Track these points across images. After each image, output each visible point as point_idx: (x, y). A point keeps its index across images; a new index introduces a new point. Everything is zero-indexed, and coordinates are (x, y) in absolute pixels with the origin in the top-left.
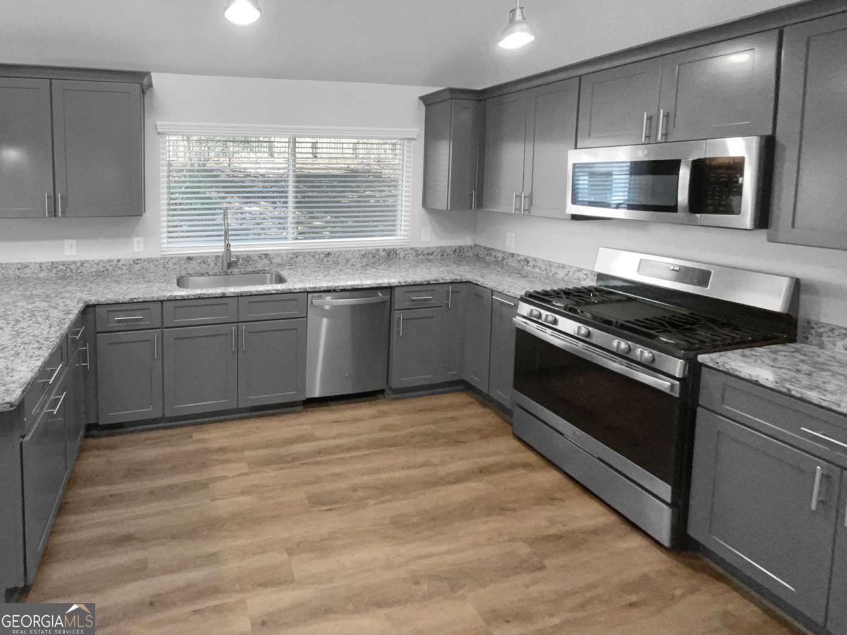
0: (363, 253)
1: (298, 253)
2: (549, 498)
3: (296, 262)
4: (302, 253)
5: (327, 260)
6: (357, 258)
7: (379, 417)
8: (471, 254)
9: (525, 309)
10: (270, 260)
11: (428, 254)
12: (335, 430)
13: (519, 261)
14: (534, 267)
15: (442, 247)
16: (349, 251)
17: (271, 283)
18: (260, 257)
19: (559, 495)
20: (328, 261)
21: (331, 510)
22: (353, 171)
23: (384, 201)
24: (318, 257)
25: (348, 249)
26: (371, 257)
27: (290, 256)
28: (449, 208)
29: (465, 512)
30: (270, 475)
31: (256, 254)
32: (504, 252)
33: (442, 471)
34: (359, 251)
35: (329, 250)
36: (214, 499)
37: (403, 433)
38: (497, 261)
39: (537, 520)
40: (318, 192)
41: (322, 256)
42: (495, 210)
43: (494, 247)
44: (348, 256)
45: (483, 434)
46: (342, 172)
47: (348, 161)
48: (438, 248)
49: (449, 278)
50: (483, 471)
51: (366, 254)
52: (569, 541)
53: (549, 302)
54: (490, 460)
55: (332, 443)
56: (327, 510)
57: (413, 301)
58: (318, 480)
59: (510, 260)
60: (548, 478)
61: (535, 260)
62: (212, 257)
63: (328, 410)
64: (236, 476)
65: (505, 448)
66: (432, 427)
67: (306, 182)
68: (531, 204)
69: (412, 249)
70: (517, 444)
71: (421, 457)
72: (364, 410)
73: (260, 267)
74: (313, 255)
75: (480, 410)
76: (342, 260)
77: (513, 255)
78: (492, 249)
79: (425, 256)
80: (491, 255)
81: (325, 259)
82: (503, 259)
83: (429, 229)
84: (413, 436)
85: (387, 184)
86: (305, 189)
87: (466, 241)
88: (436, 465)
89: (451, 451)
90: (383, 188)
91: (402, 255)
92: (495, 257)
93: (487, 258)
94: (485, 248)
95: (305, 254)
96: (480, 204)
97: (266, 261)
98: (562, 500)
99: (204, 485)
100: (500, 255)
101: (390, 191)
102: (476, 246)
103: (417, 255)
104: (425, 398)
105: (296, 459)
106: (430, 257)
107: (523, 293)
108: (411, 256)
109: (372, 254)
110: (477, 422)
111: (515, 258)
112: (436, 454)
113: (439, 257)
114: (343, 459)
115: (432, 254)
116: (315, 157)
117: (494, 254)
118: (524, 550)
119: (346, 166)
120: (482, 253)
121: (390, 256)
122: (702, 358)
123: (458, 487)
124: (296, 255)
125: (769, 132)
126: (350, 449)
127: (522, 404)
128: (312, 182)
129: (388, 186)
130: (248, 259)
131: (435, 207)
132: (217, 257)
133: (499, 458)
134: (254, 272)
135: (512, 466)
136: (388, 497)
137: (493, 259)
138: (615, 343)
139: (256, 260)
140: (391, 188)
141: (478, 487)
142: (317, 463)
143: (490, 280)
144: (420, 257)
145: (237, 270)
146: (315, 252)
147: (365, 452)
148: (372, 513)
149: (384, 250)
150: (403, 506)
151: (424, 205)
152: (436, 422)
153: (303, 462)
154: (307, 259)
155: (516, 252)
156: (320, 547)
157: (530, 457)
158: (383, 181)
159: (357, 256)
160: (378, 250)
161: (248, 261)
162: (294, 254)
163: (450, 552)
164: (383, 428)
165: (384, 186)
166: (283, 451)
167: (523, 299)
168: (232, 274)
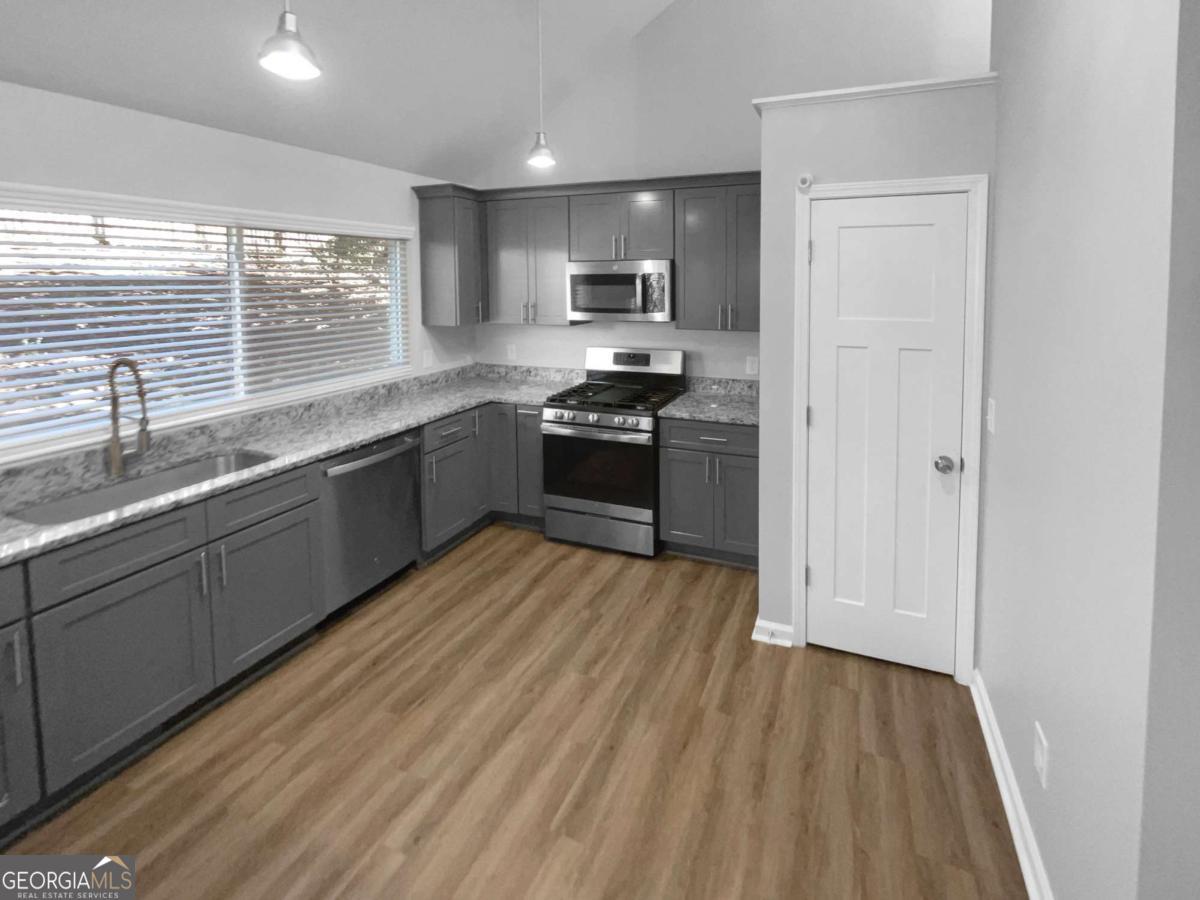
0: (358, 395)
1: (261, 413)
2: (586, 570)
3: (259, 429)
4: (269, 411)
5: (309, 415)
6: (351, 404)
7: (420, 592)
8: (472, 375)
9: (549, 413)
10: (210, 436)
11: (433, 382)
12: (378, 633)
13: (522, 373)
14: (536, 375)
15: (445, 371)
16: (339, 396)
17: (228, 471)
18: (190, 433)
19: (591, 564)
20: (310, 417)
21: (423, 701)
22: (203, 273)
23: (278, 322)
24: (293, 414)
25: (338, 393)
26: (368, 398)
27: (247, 421)
28: (458, 323)
29: (539, 617)
30: (320, 731)
31: (182, 431)
32: (507, 367)
33: (506, 600)
34: (353, 393)
35: (311, 400)
36: (251, 816)
37: (456, 590)
38: (500, 377)
39: (586, 589)
40: (129, 313)
41: (301, 410)
42: (501, 322)
43: (494, 363)
44: (338, 402)
45: (523, 552)
46: (181, 275)
47: (189, 255)
48: (442, 373)
49: (473, 402)
50: (536, 581)
51: (362, 395)
52: (606, 589)
53: (564, 401)
54: (537, 570)
55: (385, 644)
56: (420, 704)
57: (442, 437)
58: (391, 688)
59: (514, 372)
60: (580, 557)
61: (536, 369)
62: (77, 457)
63: (353, 620)
64: (270, 765)
65: (545, 552)
66: (479, 569)
67: (90, 294)
68: (535, 313)
69: (415, 379)
70: (550, 545)
71: (484, 599)
72: (401, 594)
73: (192, 451)
74: (287, 411)
75: (512, 533)
76: (330, 409)
77: (515, 368)
78: (494, 366)
79: (429, 386)
80: (494, 372)
81: (306, 415)
82: (507, 374)
83: (432, 351)
84: (465, 588)
85: (276, 294)
86: (90, 309)
87: (466, 360)
88: (500, 598)
89: (505, 580)
90: (271, 302)
91: (405, 388)
92: (498, 373)
93: (490, 375)
94: (487, 365)
95: (273, 414)
96: (486, 317)
97: (203, 439)
98: (593, 566)
99: (222, 812)
100: (503, 371)
101: (284, 306)
102: (477, 364)
103: (422, 386)
104: (460, 548)
105: (346, 690)
106: (436, 385)
107: (545, 400)
108: (416, 388)
109: (369, 394)
110: (514, 546)
111: (518, 370)
112: (495, 589)
113: (444, 383)
114: (408, 650)
115: (436, 382)
116: (105, 243)
117: (496, 370)
118: (586, 614)
119: (187, 264)
120: (483, 372)
121: (391, 393)
122: (660, 413)
123: (524, 605)
124: (258, 417)
125: (672, 258)
126: (409, 637)
127: (551, 505)
128: (107, 294)
129: (281, 298)
130: (164, 443)
131: (438, 324)
132: (90, 454)
133: (544, 563)
134: (188, 462)
135: (554, 565)
136: (473, 651)
137: (497, 376)
138: (616, 420)
139: (183, 442)
140: (285, 301)
141: (539, 592)
142: (378, 675)
143: (510, 396)
144: (425, 387)
145: (150, 467)
146: (290, 407)
147: (427, 629)
148: (466, 673)
149: (384, 386)
150: (488, 649)
151: (425, 322)
152: (480, 564)
153: (359, 685)
154: (276, 420)
155: (517, 364)
156: (434, 736)
157: (563, 549)
158: (269, 291)
159: (350, 401)
160: (376, 388)
161: (165, 448)
162: (255, 416)
163: (542, 654)
164: (434, 598)
165: (273, 298)
166: (323, 694)
167: (547, 406)
168: (139, 476)
